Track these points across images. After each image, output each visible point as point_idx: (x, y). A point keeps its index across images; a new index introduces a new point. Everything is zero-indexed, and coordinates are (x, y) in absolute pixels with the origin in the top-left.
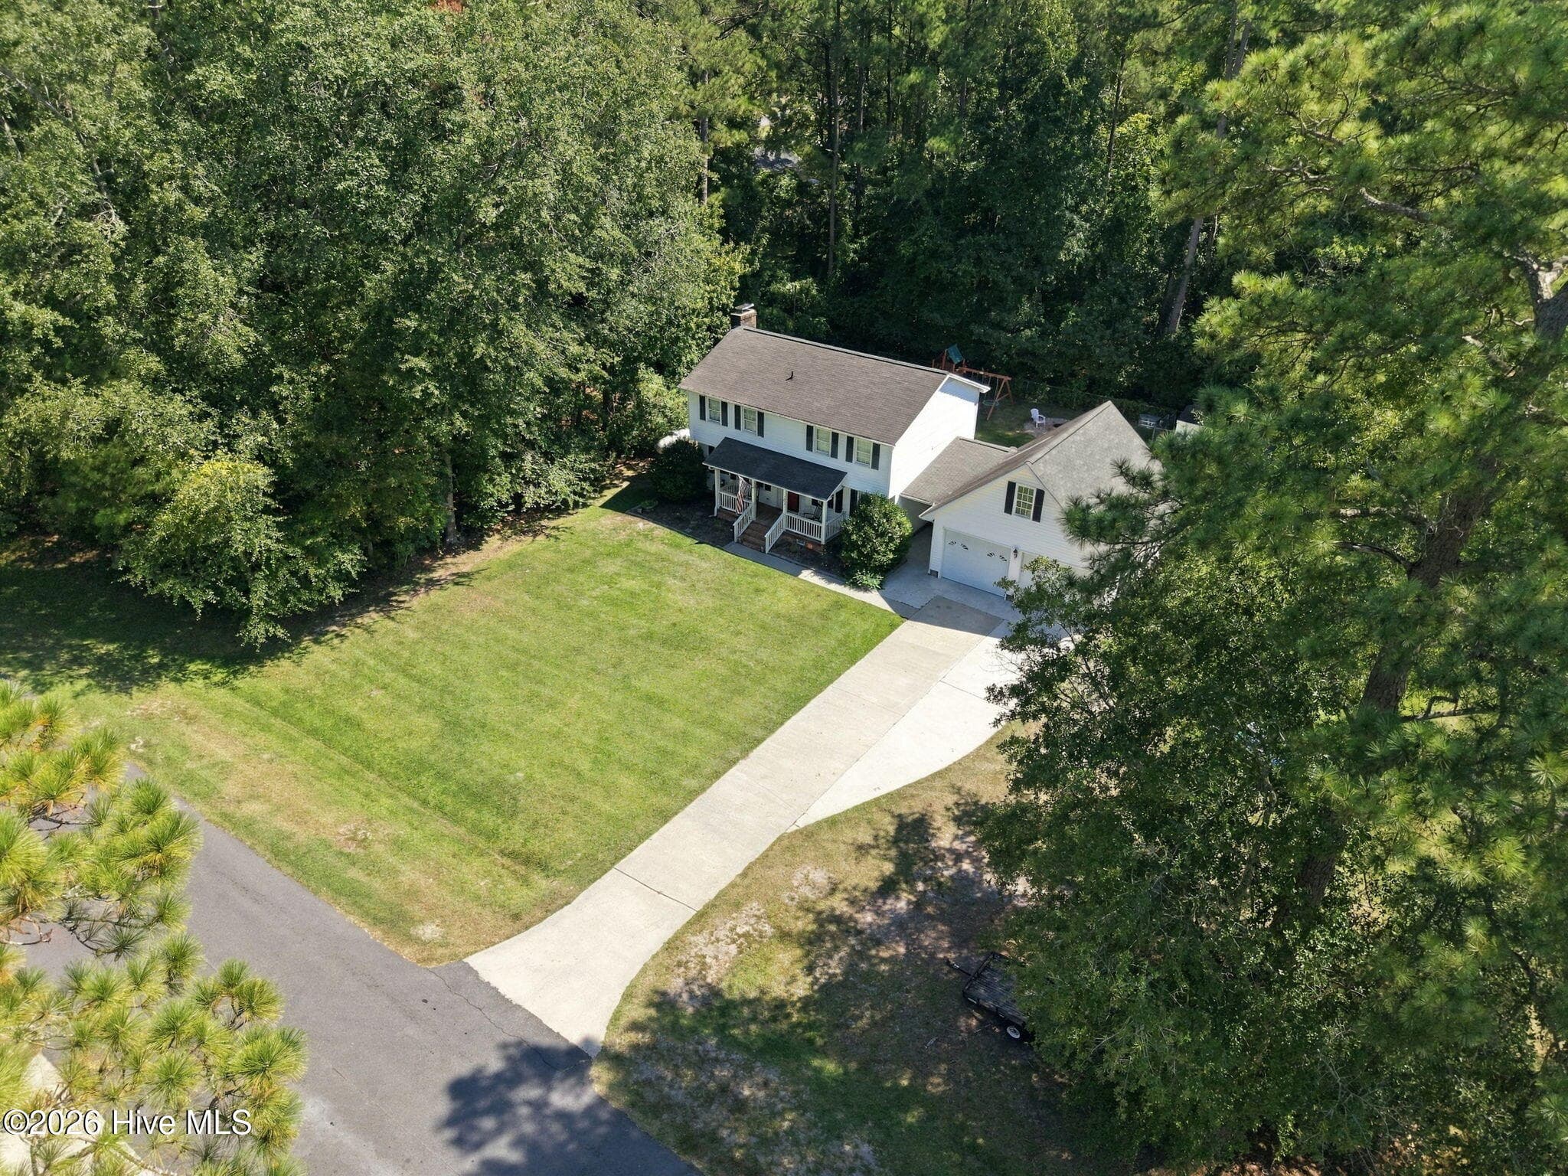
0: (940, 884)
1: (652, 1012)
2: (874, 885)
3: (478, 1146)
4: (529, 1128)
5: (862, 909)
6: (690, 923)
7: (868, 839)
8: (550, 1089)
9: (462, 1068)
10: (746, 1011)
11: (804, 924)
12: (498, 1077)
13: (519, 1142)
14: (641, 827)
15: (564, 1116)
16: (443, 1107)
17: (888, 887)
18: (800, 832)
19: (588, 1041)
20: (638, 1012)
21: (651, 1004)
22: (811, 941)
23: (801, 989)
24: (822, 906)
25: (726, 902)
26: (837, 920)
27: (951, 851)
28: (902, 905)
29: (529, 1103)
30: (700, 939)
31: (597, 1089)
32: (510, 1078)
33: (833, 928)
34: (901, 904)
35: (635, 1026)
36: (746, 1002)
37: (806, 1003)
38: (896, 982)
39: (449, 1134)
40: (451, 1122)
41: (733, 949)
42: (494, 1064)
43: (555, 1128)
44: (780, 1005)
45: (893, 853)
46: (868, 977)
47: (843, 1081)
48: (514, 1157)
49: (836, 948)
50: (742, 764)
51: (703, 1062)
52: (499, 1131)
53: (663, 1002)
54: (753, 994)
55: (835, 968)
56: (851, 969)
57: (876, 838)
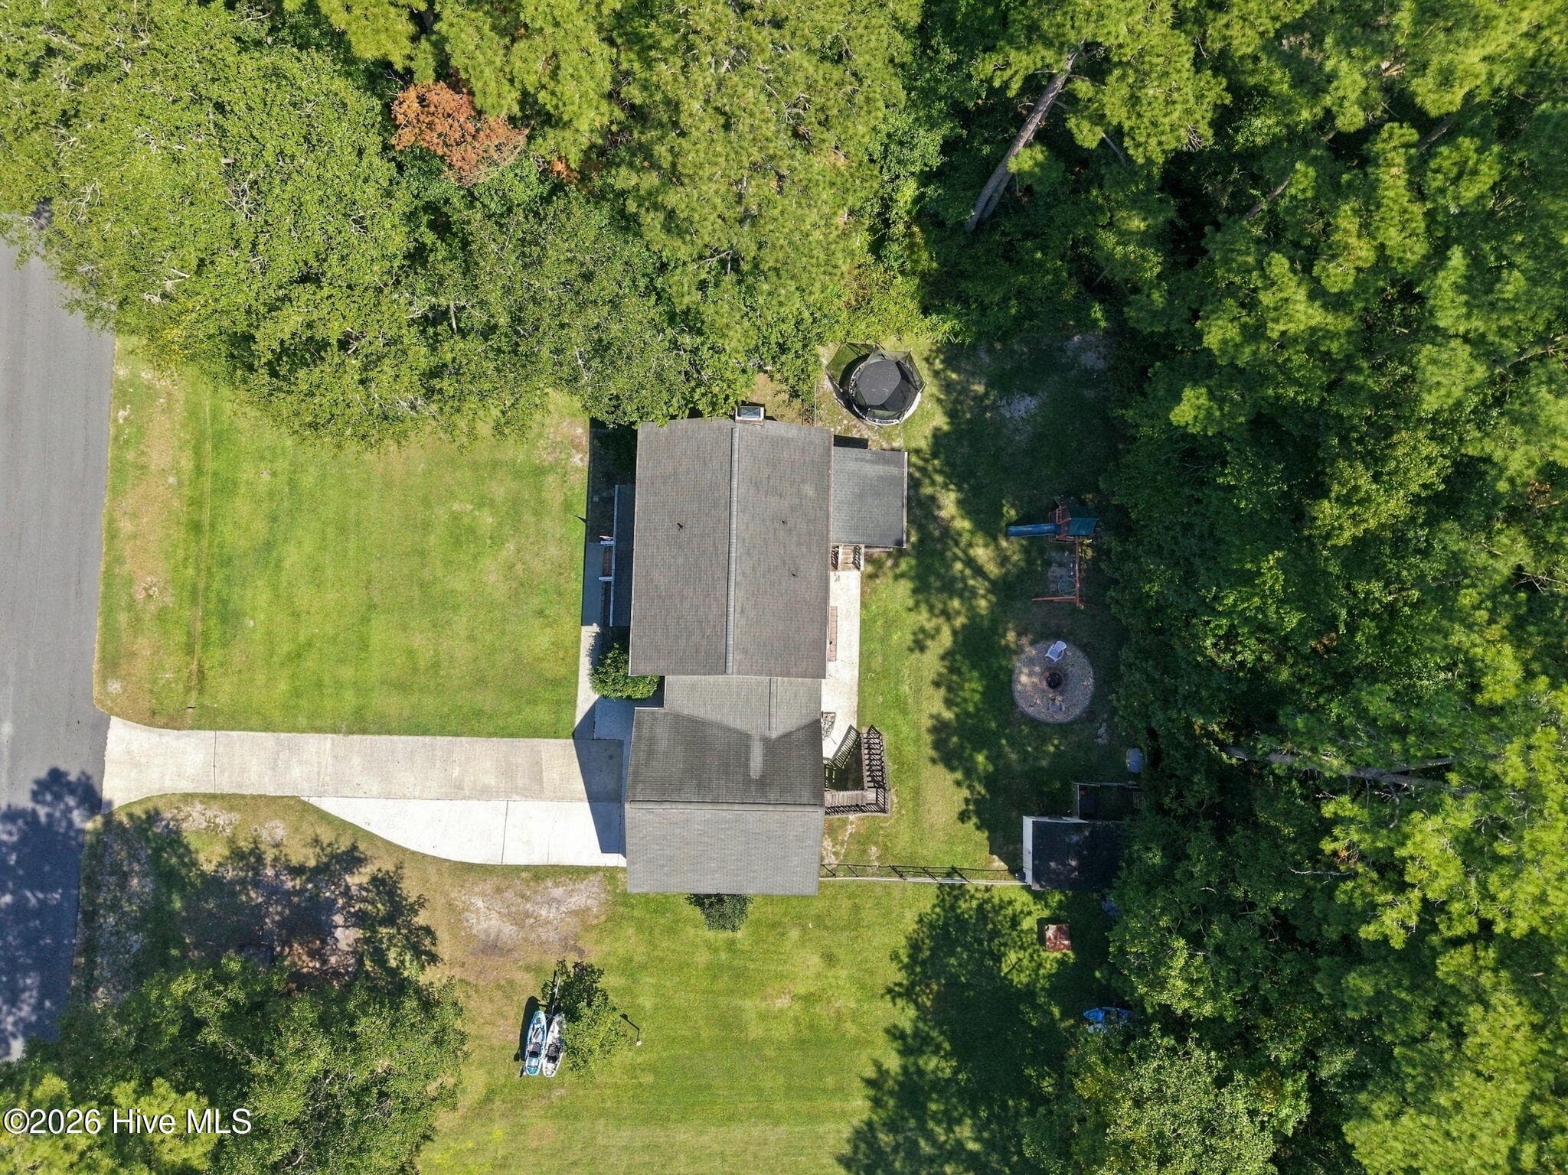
0: (318, 895)
1: (144, 817)
2: (294, 862)
3: (37, 802)
4: (58, 814)
5: (274, 866)
6: (205, 795)
7: (325, 842)
8: (78, 807)
9: (63, 767)
10: (182, 850)
11: (245, 845)
12: (69, 783)
13: (49, 816)
14: (252, 723)
15: (70, 823)
16: (43, 774)
17: (297, 871)
18: (305, 803)
19: (110, 804)
20: (139, 812)
21: (147, 812)
22: (237, 855)
23: (208, 868)
24: (263, 847)
25: (229, 801)
26: (260, 859)
27: (348, 888)
28: (289, 885)
29: (67, 805)
30: (199, 807)
31: (89, 826)
32: (71, 789)
33: (252, 860)
34: (289, 883)
35: (131, 816)
36: (186, 847)
37: (203, 874)
38: (240, 908)
39: (35, 787)
40: (38, 782)
41: (205, 824)
42: (73, 777)
43: (64, 824)
44: (194, 863)
45: (325, 860)
46: (234, 894)
47: (172, 914)
48: (43, 819)
49: (241, 869)
50: (339, 738)
51: (133, 857)
52: (49, 804)
53: (153, 817)
54: (192, 848)
55: (230, 874)
56: (232, 882)
57: (330, 845)
